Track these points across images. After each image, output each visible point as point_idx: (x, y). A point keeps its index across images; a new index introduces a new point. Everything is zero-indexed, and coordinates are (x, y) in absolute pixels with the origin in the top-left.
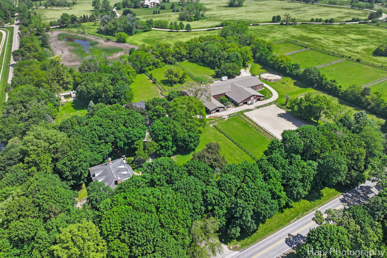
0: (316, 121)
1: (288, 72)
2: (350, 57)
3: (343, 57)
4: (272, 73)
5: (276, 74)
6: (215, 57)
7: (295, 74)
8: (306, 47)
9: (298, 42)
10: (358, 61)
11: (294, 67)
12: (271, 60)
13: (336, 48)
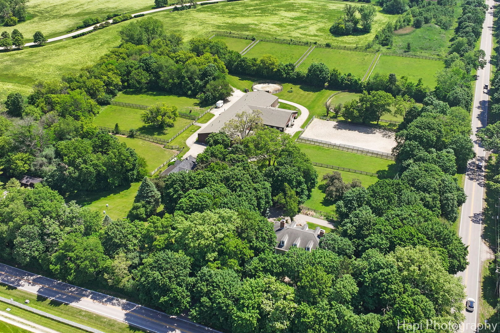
0: (376, 123)
1: (285, 76)
2: (315, 43)
3: (307, 44)
4: (263, 83)
5: (269, 83)
6: (181, 78)
7: (295, 77)
8: (253, 40)
9: (234, 34)
10: (328, 45)
11: (290, 68)
12: (254, 65)
13: (287, 33)
